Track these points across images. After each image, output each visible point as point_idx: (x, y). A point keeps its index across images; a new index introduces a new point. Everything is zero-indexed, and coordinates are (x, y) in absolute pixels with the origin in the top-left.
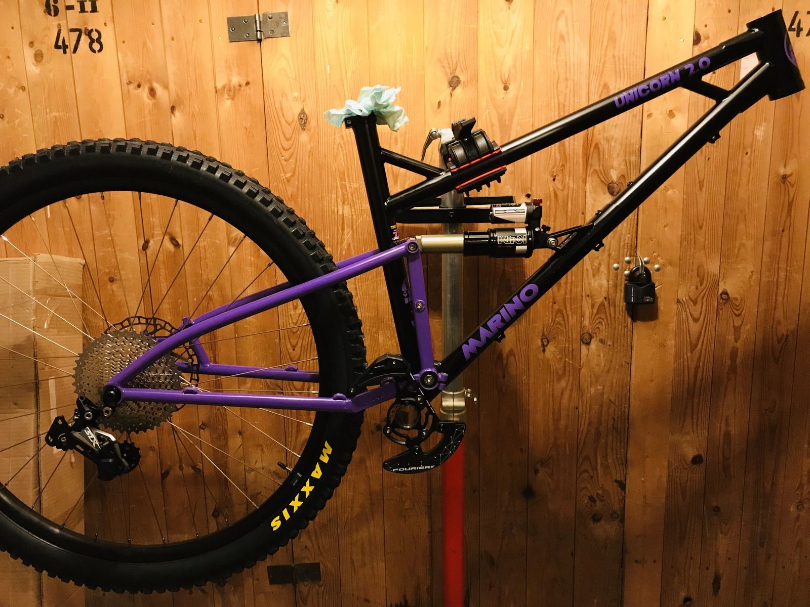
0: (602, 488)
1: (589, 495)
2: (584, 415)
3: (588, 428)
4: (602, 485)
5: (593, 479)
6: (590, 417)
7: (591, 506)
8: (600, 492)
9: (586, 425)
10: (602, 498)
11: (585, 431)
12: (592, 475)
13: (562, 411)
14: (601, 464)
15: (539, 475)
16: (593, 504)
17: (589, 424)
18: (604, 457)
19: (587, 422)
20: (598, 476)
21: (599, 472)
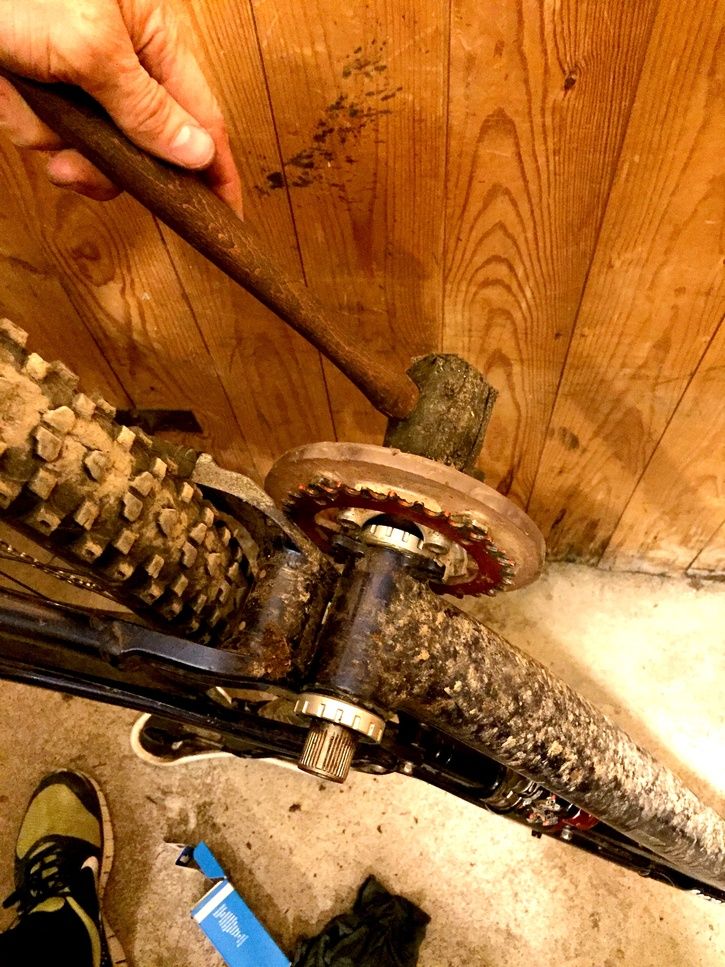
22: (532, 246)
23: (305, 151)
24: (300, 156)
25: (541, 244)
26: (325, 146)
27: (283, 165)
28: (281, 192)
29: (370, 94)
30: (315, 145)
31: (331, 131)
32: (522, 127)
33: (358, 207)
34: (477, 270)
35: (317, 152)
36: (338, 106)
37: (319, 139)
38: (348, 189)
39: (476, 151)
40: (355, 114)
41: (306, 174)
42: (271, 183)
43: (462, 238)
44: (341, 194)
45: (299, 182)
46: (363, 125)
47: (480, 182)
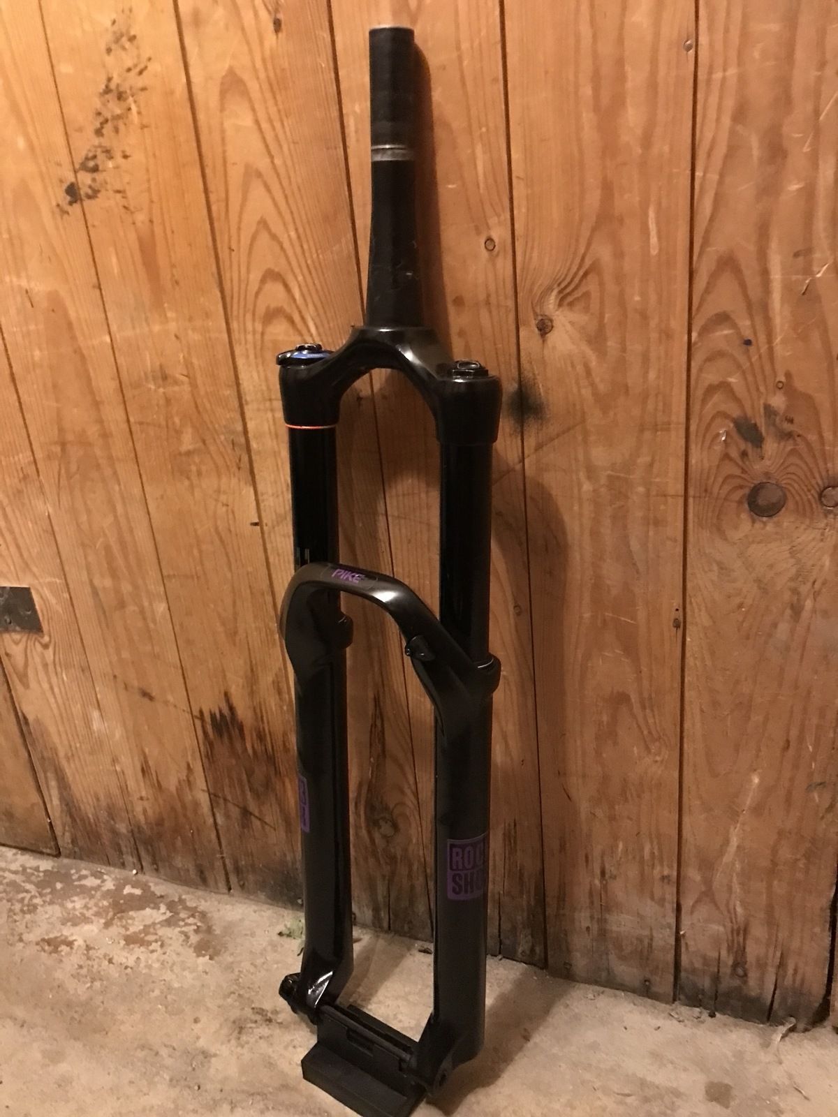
0: (786, 387)
1: (736, 413)
2: (718, 76)
3: (732, 133)
4: (788, 375)
5: (752, 349)
6: (742, 80)
7: (744, 454)
8: (778, 401)
9: (726, 121)
10: (787, 427)
11: (721, 150)
12: (748, 334)
13: (628, 68)
14: (788, 288)
15: (553, 337)
16: (749, 447)
17: (740, 114)
18: (796, 255)
19: (730, 103)
20: (770, 340)
21: (777, 321)
22: (298, 250)
23: (89, 150)
24: (87, 159)
25: (305, 247)
26: (105, 142)
27: (75, 172)
28: (77, 206)
29: (129, 70)
30: (96, 141)
31: (107, 121)
32: (253, 86)
33: (141, 217)
34: (257, 294)
35: (99, 150)
36: (108, 90)
37: (99, 132)
38: (129, 194)
39: (222, 124)
40: (121, 96)
41: (94, 180)
42: (68, 198)
43: (234, 247)
44: (124, 202)
45: (90, 192)
46: (129, 109)
47: (234, 164)
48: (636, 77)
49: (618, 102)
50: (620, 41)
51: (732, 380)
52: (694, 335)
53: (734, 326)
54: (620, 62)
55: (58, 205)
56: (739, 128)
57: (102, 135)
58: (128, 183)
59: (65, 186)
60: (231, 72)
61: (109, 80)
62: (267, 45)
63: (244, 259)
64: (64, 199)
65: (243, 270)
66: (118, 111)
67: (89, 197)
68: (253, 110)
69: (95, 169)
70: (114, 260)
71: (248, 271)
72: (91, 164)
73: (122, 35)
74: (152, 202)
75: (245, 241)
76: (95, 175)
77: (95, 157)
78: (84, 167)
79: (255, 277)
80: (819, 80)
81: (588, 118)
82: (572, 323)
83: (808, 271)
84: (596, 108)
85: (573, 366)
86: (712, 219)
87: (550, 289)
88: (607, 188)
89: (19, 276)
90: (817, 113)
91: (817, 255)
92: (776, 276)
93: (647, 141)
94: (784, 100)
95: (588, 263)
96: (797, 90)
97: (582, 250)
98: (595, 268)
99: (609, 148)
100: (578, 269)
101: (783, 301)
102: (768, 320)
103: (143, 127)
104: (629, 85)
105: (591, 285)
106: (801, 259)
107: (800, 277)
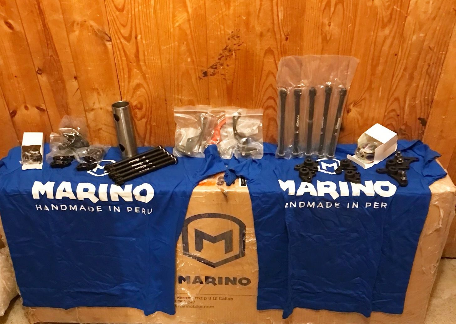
23: (215, 63)
24: (213, 65)
26: (221, 62)
27: (208, 68)
28: (206, 78)
29: (235, 45)
30: (218, 61)
31: (223, 56)
32: (276, 52)
33: (229, 82)
34: (265, 102)
35: (219, 64)
36: (226, 49)
37: (219, 59)
38: (226, 76)
39: (263, 60)
40: (230, 51)
41: (215, 71)
42: (203, 75)
43: (260, 90)
44: (224, 77)
45: (212, 74)
46: (232, 54)
47: (265, 70)
48: (382, 60)
49: (377, 65)
50: (380, 52)
51: (393, 123)
52: (386, 114)
53: (396, 112)
54: (379, 57)
55: (199, 77)
56: (405, 73)
57: (221, 60)
58: (227, 73)
59: (203, 72)
60: (269, 48)
61: (227, 46)
62: (283, 43)
63: (262, 93)
64: (201, 75)
65: (262, 97)
66: (228, 54)
67: (211, 75)
68: (274, 58)
69: (216, 68)
70: (216, 92)
71: (263, 96)
72: (215, 67)
73: (235, 36)
74: (234, 78)
75: (264, 89)
76: (215, 70)
77: (216, 65)
78: (212, 67)
79: (265, 98)
80: (423, 65)
81: (369, 67)
82: (356, 111)
83: (414, 101)
84: (372, 65)
85: (354, 120)
86: (395, 90)
87: (351, 103)
88: (371, 83)
89: (178, 95)
90: (422, 71)
91: (417, 98)
92: (407, 102)
93: (382, 73)
94: (415, 67)
95: (363, 98)
96: (418, 66)
97: (362, 95)
98: (365, 99)
99: (373, 74)
100: (360, 99)
101: (408, 107)
102: (404, 111)
103: (236, 59)
104: (381, 61)
105: (363, 102)
106: (413, 99)
107: (412, 102)
